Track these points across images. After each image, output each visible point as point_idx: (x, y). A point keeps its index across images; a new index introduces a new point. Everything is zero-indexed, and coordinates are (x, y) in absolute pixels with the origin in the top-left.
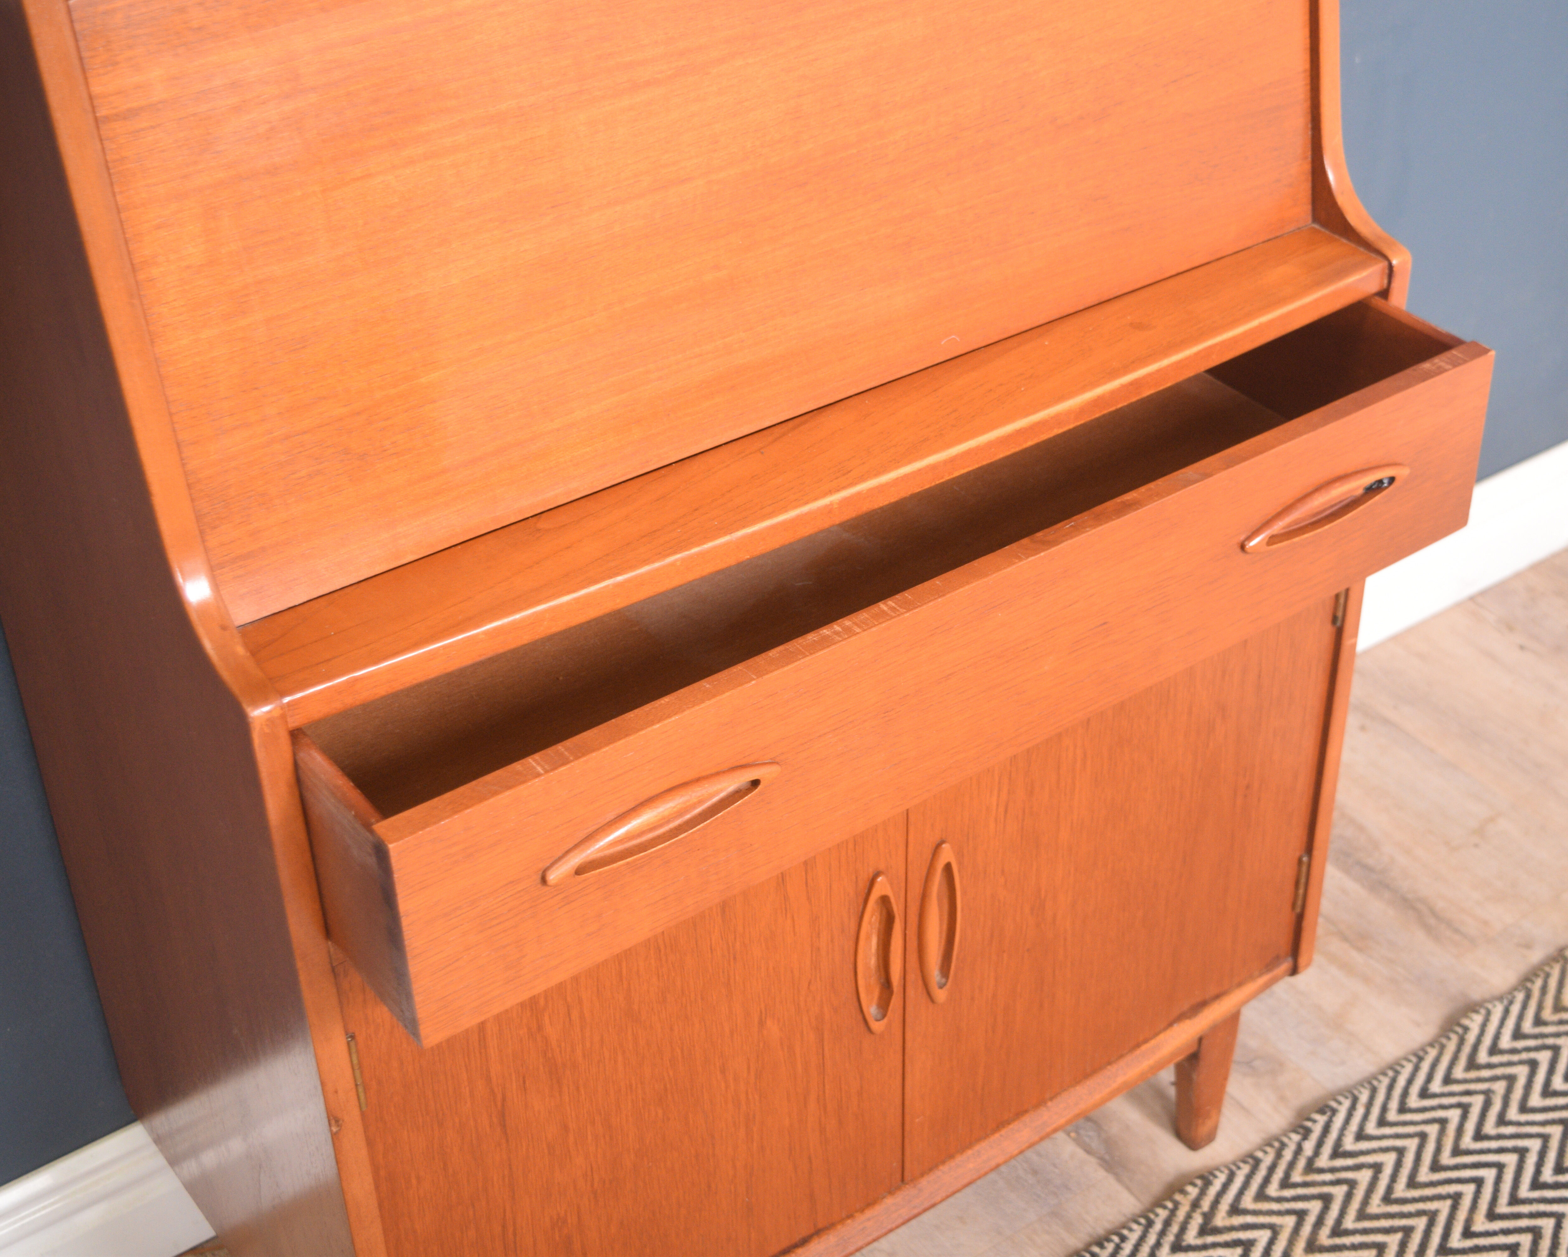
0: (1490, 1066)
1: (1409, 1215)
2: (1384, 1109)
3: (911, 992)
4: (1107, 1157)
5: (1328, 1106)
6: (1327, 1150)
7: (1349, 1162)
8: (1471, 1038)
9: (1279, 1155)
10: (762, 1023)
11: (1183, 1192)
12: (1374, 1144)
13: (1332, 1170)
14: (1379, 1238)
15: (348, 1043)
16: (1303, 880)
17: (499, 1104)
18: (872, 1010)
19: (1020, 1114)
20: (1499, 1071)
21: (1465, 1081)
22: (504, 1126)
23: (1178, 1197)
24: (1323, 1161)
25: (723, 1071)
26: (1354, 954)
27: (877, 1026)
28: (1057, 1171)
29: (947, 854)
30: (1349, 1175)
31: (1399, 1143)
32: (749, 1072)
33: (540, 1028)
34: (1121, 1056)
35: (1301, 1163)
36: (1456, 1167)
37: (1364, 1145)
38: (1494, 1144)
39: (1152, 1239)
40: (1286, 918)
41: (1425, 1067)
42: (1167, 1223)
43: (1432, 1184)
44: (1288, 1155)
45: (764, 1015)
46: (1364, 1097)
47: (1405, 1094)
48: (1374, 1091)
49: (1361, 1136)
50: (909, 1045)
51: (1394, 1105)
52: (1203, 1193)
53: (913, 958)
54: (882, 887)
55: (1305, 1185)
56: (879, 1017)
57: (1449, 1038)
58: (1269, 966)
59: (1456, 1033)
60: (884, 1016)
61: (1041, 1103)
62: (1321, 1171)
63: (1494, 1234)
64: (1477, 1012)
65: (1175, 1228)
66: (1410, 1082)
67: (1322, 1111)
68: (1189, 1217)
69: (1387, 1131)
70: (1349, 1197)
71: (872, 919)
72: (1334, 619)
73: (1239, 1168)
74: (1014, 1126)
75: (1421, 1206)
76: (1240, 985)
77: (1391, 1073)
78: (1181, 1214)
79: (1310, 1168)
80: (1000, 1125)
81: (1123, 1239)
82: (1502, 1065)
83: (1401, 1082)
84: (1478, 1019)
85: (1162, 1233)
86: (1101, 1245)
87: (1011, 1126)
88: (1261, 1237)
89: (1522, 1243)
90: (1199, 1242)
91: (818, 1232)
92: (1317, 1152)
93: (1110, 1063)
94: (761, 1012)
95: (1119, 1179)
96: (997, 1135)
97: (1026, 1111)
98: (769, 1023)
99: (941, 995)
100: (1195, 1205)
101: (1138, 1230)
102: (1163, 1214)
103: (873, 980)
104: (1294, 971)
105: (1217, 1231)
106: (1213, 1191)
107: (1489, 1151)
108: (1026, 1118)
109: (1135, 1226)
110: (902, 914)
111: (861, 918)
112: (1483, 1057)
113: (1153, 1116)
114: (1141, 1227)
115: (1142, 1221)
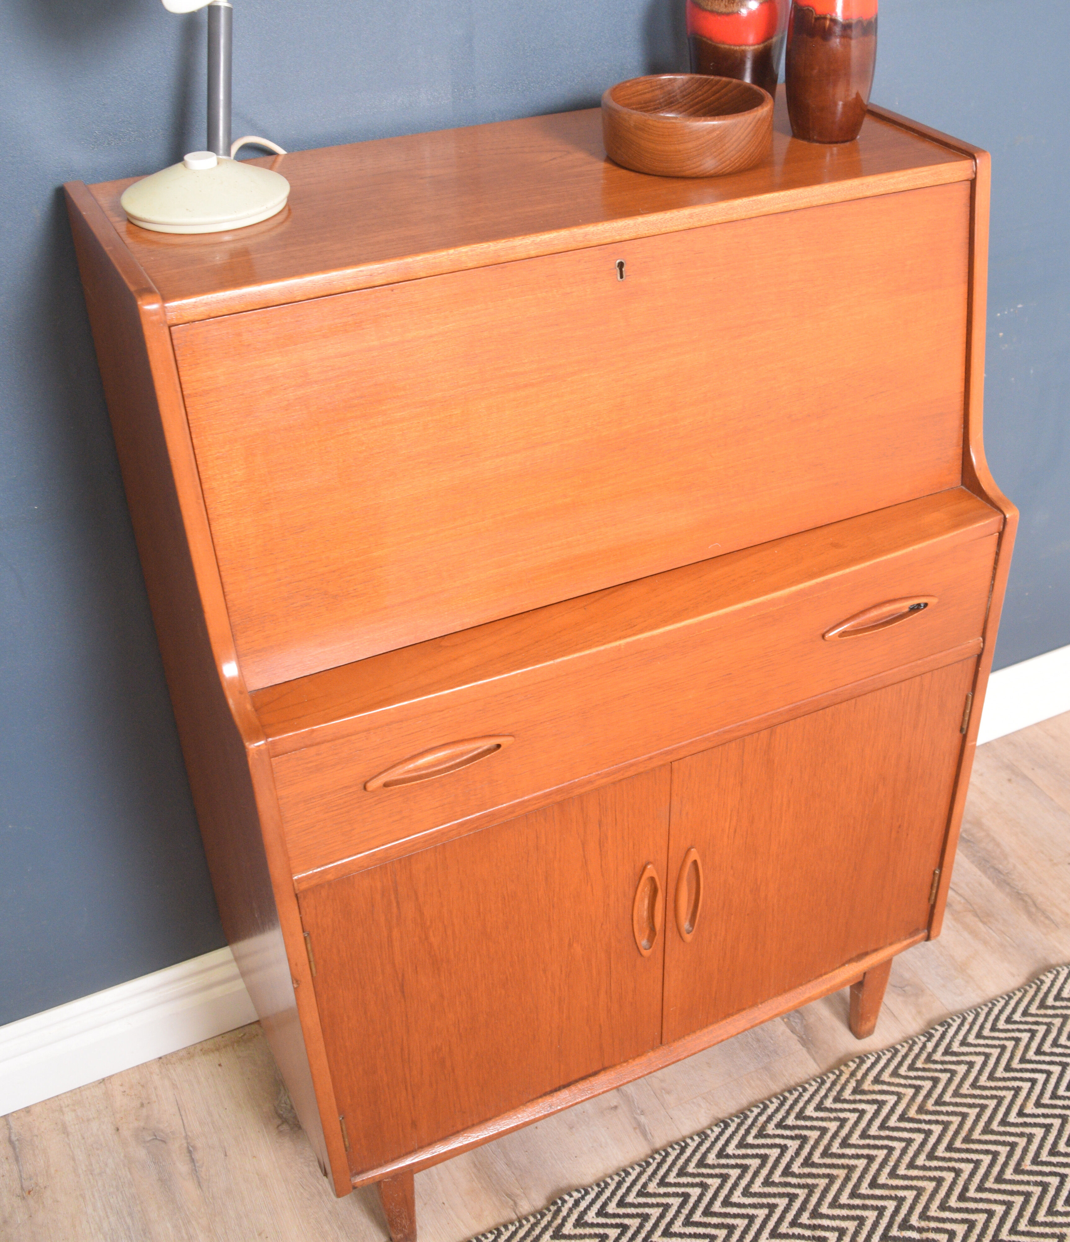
0: (1054, 1007)
1: (986, 1098)
2: (982, 1027)
3: (669, 934)
4: (804, 1037)
5: (946, 1022)
6: (941, 1049)
7: (954, 1059)
8: (1045, 988)
9: (910, 1049)
10: (570, 945)
11: (846, 1065)
12: (972, 1049)
13: (942, 1063)
14: (964, 1110)
15: (305, 938)
16: (935, 885)
17: (400, 979)
18: (643, 942)
19: (740, 1010)
20: (1059, 1012)
21: (1037, 1015)
22: (403, 992)
23: (843, 1068)
24: (937, 1056)
25: (545, 971)
26: (980, 925)
27: (646, 953)
28: (772, 1041)
29: (694, 855)
30: (953, 1067)
31: (987, 1050)
32: (561, 973)
33: (427, 938)
34: (810, 981)
35: (924, 1056)
36: (1021, 1070)
37: (965, 1049)
38: (1047, 1059)
39: (822, 1092)
40: (924, 906)
41: (1013, 1003)
42: (834, 1084)
43: (1004, 1079)
44: (916, 1049)
45: (572, 941)
46: (970, 1019)
47: (997, 1018)
48: (977, 1015)
49: (963, 1043)
50: (667, 965)
51: (988, 1025)
52: (858, 1067)
53: (670, 914)
54: (651, 871)
55: (924, 1070)
56: (647, 947)
57: (1031, 987)
58: (912, 934)
59: (1036, 984)
60: (650, 947)
61: (754, 1004)
62: (935, 1062)
63: (1038, 1116)
64: (1051, 972)
65: (838, 1087)
66: (1001, 1012)
67: (941, 1025)
68: (847, 1081)
69: (982, 1042)
70: (950, 1080)
71: (644, 890)
72: (961, 730)
73: (884, 1054)
74: (736, 1017)
75: (994, 1092)
76: (891, 944)
77: (990, 1005)
78: (843, 1079)
79: (929, 1060)
80: (727, 1015)
81: (805, 1090)
82: (1062, 1007)
83: (996, 1011)
84: (1051, 976)
85: (830, 1089)
86: (790, 1092)
87: (734, 1017)
88: (891, 1099)
89: (1055, 1124)
90: (852, 1098)
91: (604, 1069)
92: (935, 1050)
93: (801, 985)
94: (570, 939)
95: (809, 1051)
96: (724, 1022)
97: (744, 1009)
98: (575, 945)
99: (688, 938)
100: (853, 1074)
101: (815, 1085)
102: (832, 1077)
103: (645, 925)
104: (928, 938)
105: (864, 1092)
106: (865, 1067)
107: (1044, 1062)
108: (744, 1013)
109: (813, 1083)
110: (664, 888)
111: (637, 888)
112: (1050, 1001)
113: (837, 1014)
114: (818, 1084)
115: (819, 1080)
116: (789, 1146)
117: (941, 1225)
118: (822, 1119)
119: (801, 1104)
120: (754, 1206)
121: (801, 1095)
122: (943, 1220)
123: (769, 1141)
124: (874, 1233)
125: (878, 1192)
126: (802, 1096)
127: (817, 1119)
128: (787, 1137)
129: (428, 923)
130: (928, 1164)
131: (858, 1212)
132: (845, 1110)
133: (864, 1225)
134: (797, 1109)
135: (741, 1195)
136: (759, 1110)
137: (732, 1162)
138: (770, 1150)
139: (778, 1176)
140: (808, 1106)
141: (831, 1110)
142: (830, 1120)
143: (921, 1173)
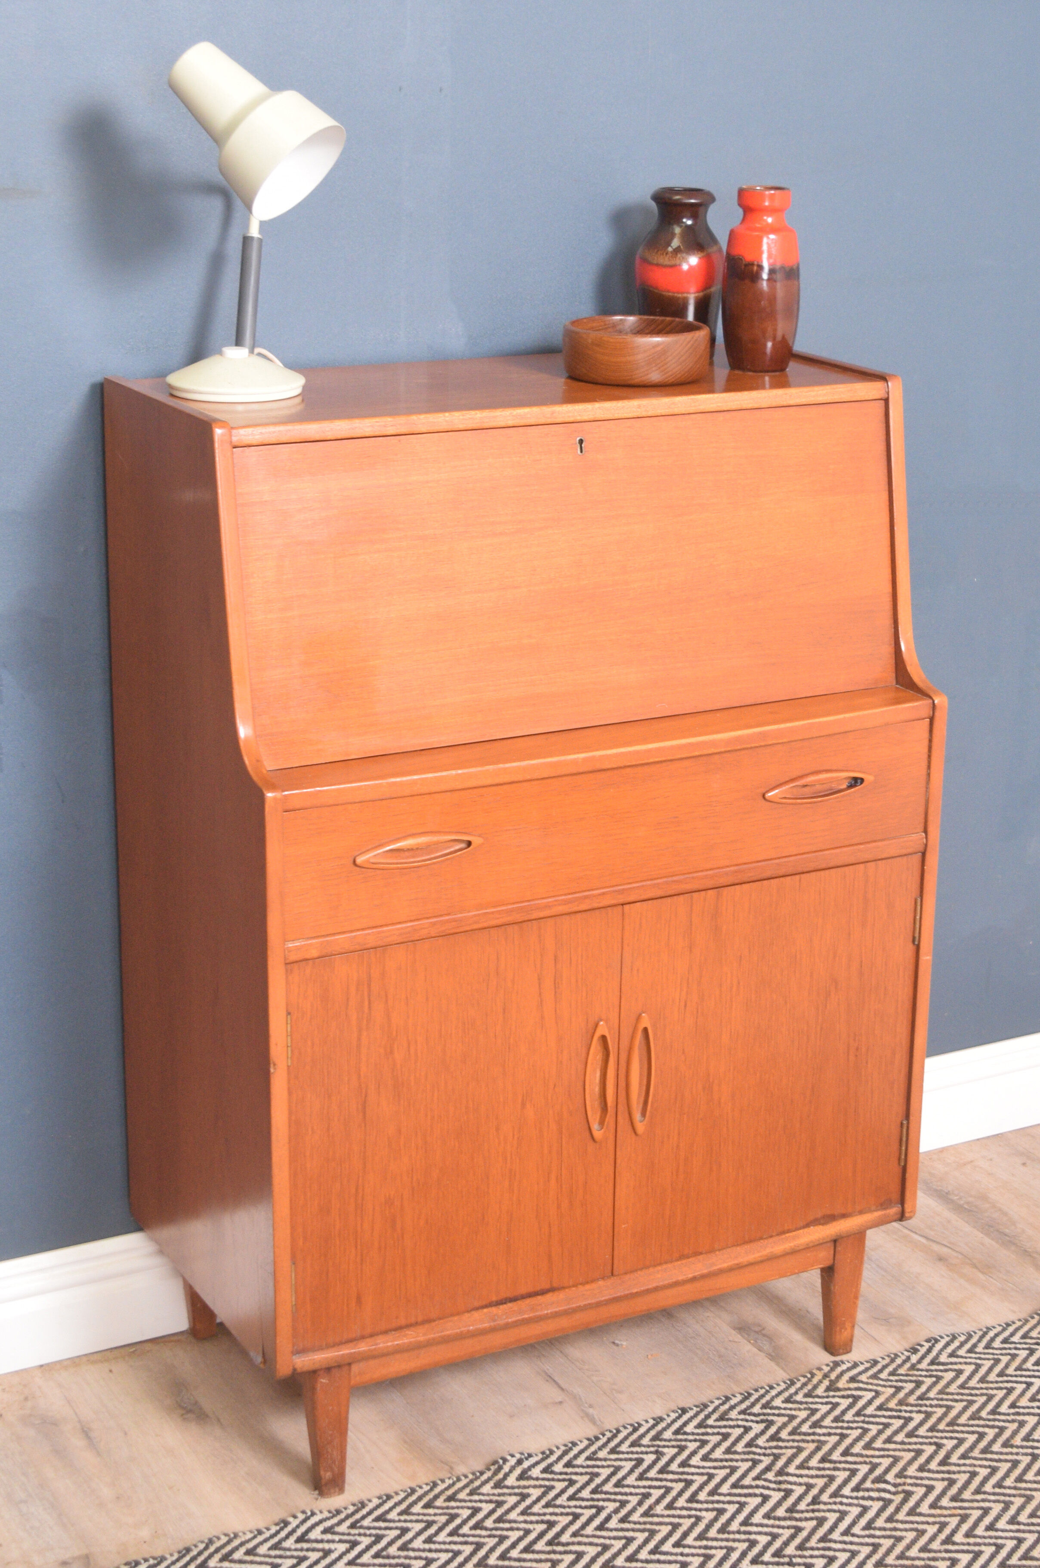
1: (976, 1395)
2: (974, 1345)
3: (620, 1116)
4: (773, 1354)
5: (933, 1339)
6: (927, 1361)
7: (941, 1367)
9: (893, 1361)
10: (523, 1104)
12: (961, 1361)
14: (949, 1403)
15: (287, 1018)
16: (904, 1140)
17: (363, 1097)
18: (594, 1121)
24: (922, 1366)
25: (497, 1129)
27: (597, 1135)
29: (645, 1021)
30: (940, 1374)
32: (513, 1137)
33: (391, 1052)
35: (907, 1365)
39: (791, 1390)
40: (894, 1168)
42: (804, 1384)
43: (996, 1382)
44: (899, 1361)
45: (525, 1099)
50: (618, 1161)
54: (603, 1028)
55: (906, 1375)
56: (599, 1129)
58: (882, 1203)
60: (602, 1129)
65: (809, 1386)
68: (820, 1382)
70: (935, 1383)
71: (596, 1052)
72: (913, 938)
73: (862, 1364)
76: (861, 1212)
78: (815, 1380)
79: (913, 1368)
81: (772, 1388)
85: (800, 1388)
86: (756, 1390)
88: (868, 1395)
90: (824, 1394)
91: (553, 1289)
94: (523, 1095)
95: (777, 1364)
98: (528, 1105)
99: (640, 1129)
103: (596, 1103)
104: (901, 1218)
106: (840, 1370)
109: (782, 1384)
110: (615, 1054)
111: (589, 1048)
114: (787, 1385)
115: (789, 1382)
116: (753, 1427)
117: (919, 1482)
118: (791, 1409)
119: (768, 1398)
120: (715, 1468)
121: (767, 1392)
122: (922, 1478)
123: (731, 1423)
124: (845, 1486)
125: (850, 1459)
126: (769, 1392)
127: (785, 1409)
128: (752, 1421)
129: (394, 1033)
130: (906, 1440)
131: (828, 1472)
132: (817, 1403)
133: (834, 1481)
134: (764, 1401)
135: (699, 1461)
136: (720, 1401)
137: (691, 1437)
138: (733, 1430)
139: (741, 1447)
140: (775, 1399)
141: (801, 1403)
142: (800, 1409)
143: (899, 1447)
